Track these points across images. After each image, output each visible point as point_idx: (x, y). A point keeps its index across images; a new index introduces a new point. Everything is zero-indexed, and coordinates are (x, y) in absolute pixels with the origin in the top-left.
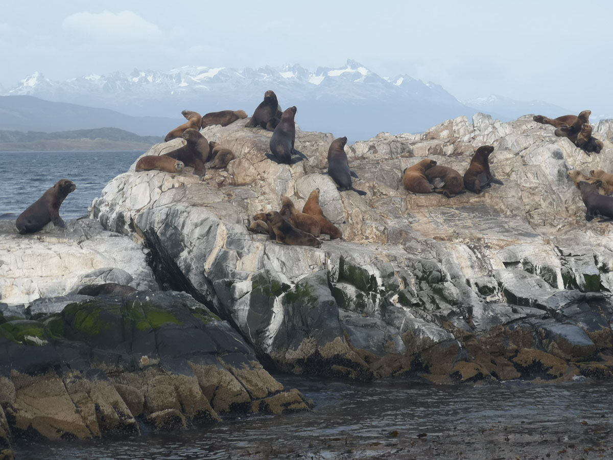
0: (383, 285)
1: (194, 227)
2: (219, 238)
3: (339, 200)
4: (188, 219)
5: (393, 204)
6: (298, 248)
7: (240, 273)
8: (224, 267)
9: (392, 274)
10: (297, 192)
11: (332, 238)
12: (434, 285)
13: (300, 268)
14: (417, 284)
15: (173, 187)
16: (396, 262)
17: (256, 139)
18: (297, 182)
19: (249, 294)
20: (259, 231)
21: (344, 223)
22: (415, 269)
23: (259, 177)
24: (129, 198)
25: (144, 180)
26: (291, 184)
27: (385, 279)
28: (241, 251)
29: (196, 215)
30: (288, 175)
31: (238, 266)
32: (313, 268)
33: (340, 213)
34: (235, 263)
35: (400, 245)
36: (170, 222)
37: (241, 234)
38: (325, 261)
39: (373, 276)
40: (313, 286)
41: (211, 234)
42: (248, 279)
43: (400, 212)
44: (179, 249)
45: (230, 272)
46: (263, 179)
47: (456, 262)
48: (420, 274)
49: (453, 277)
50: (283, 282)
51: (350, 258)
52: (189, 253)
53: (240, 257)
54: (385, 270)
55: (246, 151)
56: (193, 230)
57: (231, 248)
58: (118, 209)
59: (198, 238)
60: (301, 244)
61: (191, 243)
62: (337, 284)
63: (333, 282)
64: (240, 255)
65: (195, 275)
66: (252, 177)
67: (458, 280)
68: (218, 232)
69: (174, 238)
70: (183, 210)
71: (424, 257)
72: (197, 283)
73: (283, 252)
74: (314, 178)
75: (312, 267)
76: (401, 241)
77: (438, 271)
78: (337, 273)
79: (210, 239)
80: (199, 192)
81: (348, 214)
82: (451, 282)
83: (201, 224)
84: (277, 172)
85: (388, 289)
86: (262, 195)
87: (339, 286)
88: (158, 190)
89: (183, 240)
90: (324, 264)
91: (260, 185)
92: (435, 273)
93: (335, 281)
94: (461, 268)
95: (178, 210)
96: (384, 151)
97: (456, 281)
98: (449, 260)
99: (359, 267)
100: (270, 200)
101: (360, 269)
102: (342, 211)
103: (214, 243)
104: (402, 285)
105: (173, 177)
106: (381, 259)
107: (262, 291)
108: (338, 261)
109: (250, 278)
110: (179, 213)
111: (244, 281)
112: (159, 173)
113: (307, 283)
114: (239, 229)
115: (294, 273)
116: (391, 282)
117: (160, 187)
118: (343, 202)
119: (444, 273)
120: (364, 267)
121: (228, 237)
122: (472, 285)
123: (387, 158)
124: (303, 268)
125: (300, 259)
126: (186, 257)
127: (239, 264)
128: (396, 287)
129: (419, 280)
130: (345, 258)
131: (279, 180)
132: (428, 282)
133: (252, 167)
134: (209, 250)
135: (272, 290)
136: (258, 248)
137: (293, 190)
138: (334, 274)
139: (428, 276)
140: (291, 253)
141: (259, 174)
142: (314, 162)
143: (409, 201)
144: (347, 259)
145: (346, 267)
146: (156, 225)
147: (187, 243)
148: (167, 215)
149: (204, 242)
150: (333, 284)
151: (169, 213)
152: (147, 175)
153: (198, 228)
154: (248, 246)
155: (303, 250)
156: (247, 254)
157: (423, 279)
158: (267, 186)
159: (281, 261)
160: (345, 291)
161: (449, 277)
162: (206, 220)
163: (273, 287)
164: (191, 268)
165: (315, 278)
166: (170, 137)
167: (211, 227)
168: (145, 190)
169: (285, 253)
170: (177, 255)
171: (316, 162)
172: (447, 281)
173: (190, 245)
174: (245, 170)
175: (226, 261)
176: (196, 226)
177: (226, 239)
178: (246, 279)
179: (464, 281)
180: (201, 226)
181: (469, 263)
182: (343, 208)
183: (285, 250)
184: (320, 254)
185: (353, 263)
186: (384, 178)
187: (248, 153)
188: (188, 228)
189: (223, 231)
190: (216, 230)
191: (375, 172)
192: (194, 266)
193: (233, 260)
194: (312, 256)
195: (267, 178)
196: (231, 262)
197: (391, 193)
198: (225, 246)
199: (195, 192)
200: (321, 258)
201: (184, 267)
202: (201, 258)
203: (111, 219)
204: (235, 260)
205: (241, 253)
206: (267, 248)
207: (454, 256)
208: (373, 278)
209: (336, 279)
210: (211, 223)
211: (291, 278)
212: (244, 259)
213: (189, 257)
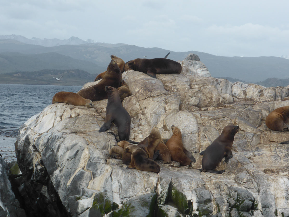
0: (198, 210)
1: (65, 150)
2: (82, 161)
3: (196, 133)
4: (63, 144)
5: (246, 139)
6: (137, 173)
7: (88, 191)
8: (78, 185)
9: (209, 200)
10: (166, 125)
11: (182, 165)
12: (242, 213)
13: (136, 190)
14: (228, 210)
15: (71, 116)
16: (219, 190)
17: (147, 82)
18: (167, 117)
19: (88, 210)
20: (114, 157)
21: (196, 152)
22: (231, 197)
23: (141, 111)
24: (39, 124)
25: (53, 111)
26: (162, 119)
27: (201, 205)
28: (95, 172)
29: (69, 141)
30: (161, 112)
31: (89, 185)
32: (148, 191)
33: (193, 144)
34: (88, 182)
35: (233, 174)
36: (50, 145)
37: (98, 158)
38: (157, 185)
39: (190, 201)
40: (133, 207)
41: (78, 157)
42: (92, 197)
43: (250, 146)
44: (54, 168)
45: (82, 190)
46: (143, 114)
47: (272, 192)
48: (233, 202)
49: (264, 206)
50: (114, 201)
51: (178, 184)
52: (60, 171)
53: (94, 177)
54: (202, 196)
55: (137, 91)
56: (64, 153)
57: (89, 169)
58: (29, 132)
59: (68, 160)
60: (142, 169)
61: (62, 163)
62: (163, 206)
63: (160, 204)
64: (94, 175)
65: (63, 189)
66: (136, 111)
67: (267, 209)
68: (82, 155)
69: (51, 158)
70: (60, 136)
71: (247, 186)
72: (63, 197)
73: (124, 175)
74: (181, 114)
75: (146, 189)
76: (236, 171)
77: (251, 200)
78: (165, 197)
79: (76, 161)
80: (86, 122)
81: (200, 145)
82: (261, 211)
83: (71, 148)
84: (154, 108)
85: (201, 214)
86: (138, 126)
87: (164, 208)
88: (59, 119)
89: (57, 161)
90: (156, 188)
91: (140, 118)
92: (248, 202)
93: (162, 203)
94: (276, 199)
95: (56, 136)
96: (268, 95)
97: (265, 210)
98: (266, 191)
99: (181, 193)
100: (143, 131)
101: (182, 194)
102: (196, 143)
103: (78, 164)
104: (215, 211)
105: (72, 109)
106: (208, 186)
107: (98, 208)
108: (167, 186)
109: (93, 196)
110: (57, 138)
111: (89, 198)
112: (64, 105)
113: (130, 204)
114: (97, 154)
115: (128, 193)
116: (205, 208)
117: (61, 117)
118: (199, 136)
119: (257, 202)
120: (186, 193)
121: (89, 160)
122: (278, 214)
123: (269, 100)
124: (139, 190)
125: (137, 182)
126: (57, 175)
127: (91, 183)
128: (209, 212)
129: (231, 207)
130: (173, 183)
131: (154, 115)
132: (238, 210)
133: (137, 103)
134: (74, 170)
135: (105, 208)
136: (107, 170)
137: (162, 123)
138: (162, 197)
139: (240, 204)
140: (130, 176)
141: (141, 109)
142: (195, 101)
143: (263, 137)
144: (175, 185)
145: (173, 191)
146: (40, 147)
147: (60, 163)
148: (48, 140)
149: (71, 163)
150: (159, 205)
151: (50, 138)
152: (56, 106)
153: (69, 151)
154: (101, 169)
155: (141, 175)
156: (99, 175)
157: (235, 206)
158: (144, 120)
159: (120, 183)
160: (167, 212)
161: (260, 207)
162: (76, 144)
163: (105, 205)
164: (60, 184)
165: (139, 200)
166: (98, 78)
167: (78, 151)
168: (52, 118)
169: (125, 176)
170: (52, 173)
171: (198, 101)
172: (257, 210)
173: (62, 165)
174: (132, 106)
175: (81, 180)
176: (68, 149)
177: (87, 162)
178: (90, 197)
179: (274, 210)
180: (71, 150)
181: (284, 194)
182: (197, 140)
183: (126, 174)
184: (153, 178)
185: (178, 188)
186: (248, 117)
187: (138, 92)
188: (61, 151)
189: (86, 154)
190: (82, 153)
191: (242, 111)
192: (62, 183)
193: (86, 180)
194: (148, 180)
195: (146, 113)
196: (85, 181)
197: (248, 129)
198: (85, 167)
199: (83, 122)
200: (154, 182)
201: (55, 183)
202: (68, 176)
203: (21, 140)
204: (88, 180)
205: (95, 174)
206: (114, 171)
207: (272, 188)
208: (190, 203)
209: (163, 201)
210: (79, 148)
211: (122, 199)
212: (96, 179)
213: (60, 175)
